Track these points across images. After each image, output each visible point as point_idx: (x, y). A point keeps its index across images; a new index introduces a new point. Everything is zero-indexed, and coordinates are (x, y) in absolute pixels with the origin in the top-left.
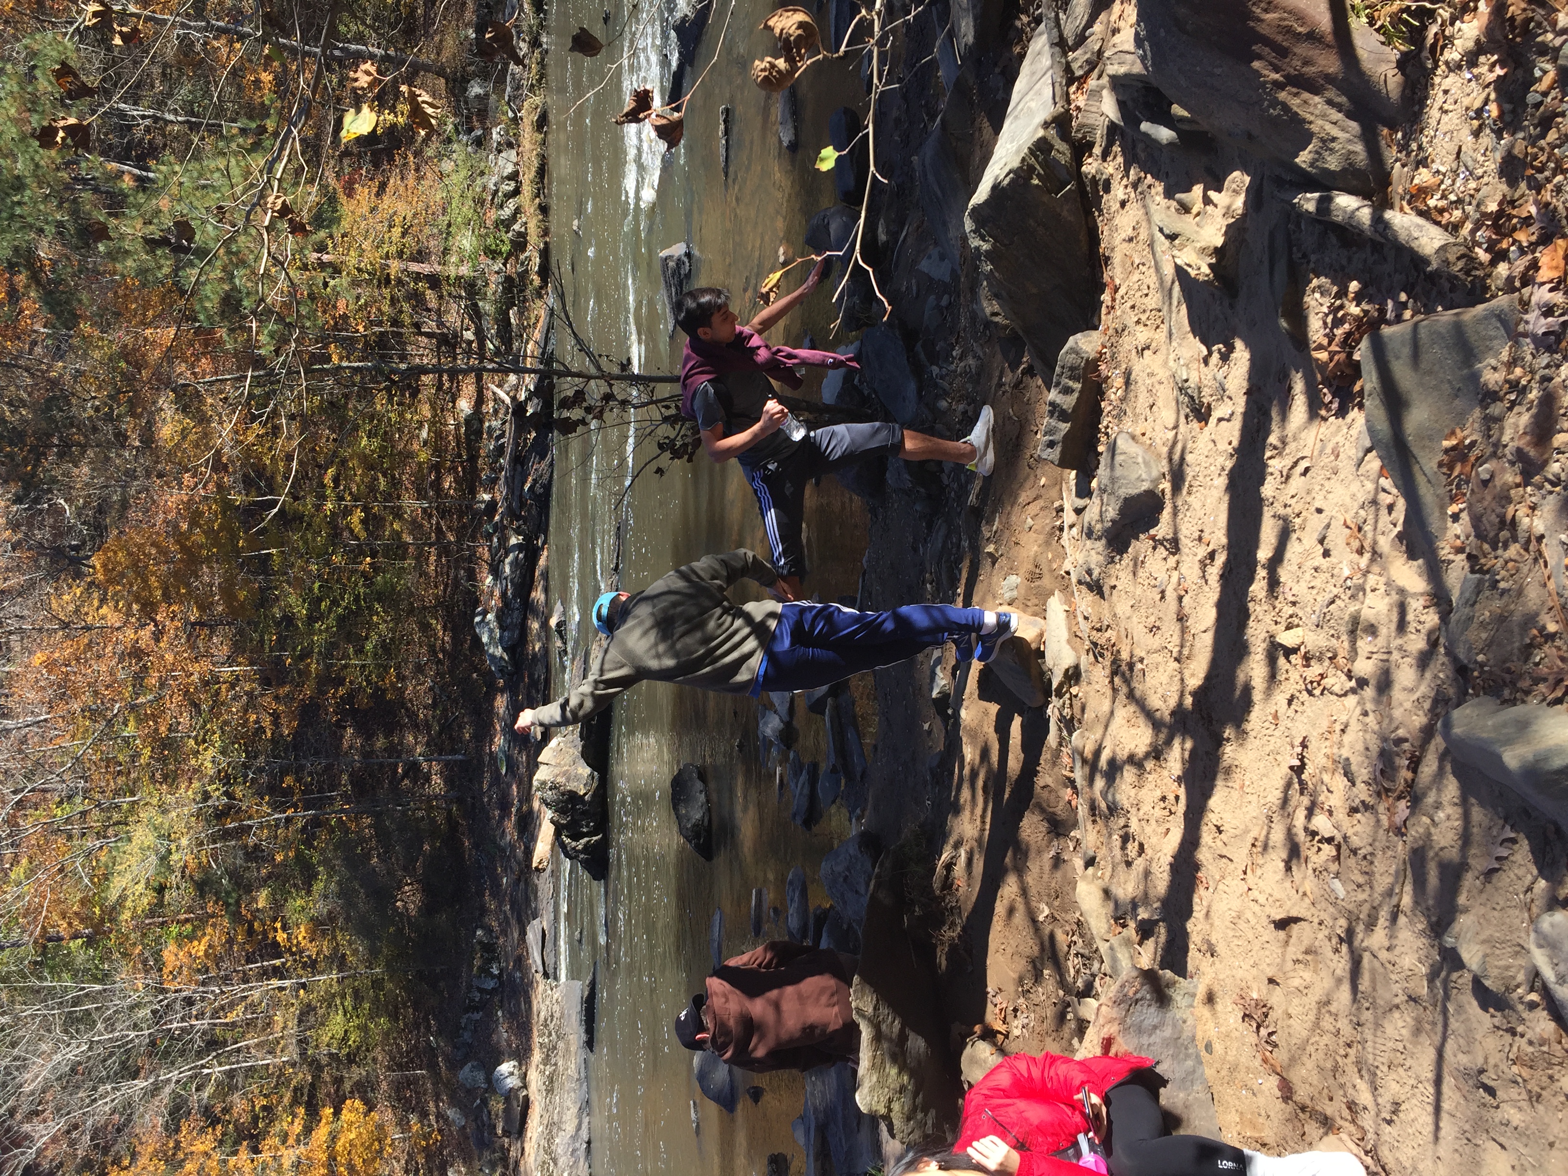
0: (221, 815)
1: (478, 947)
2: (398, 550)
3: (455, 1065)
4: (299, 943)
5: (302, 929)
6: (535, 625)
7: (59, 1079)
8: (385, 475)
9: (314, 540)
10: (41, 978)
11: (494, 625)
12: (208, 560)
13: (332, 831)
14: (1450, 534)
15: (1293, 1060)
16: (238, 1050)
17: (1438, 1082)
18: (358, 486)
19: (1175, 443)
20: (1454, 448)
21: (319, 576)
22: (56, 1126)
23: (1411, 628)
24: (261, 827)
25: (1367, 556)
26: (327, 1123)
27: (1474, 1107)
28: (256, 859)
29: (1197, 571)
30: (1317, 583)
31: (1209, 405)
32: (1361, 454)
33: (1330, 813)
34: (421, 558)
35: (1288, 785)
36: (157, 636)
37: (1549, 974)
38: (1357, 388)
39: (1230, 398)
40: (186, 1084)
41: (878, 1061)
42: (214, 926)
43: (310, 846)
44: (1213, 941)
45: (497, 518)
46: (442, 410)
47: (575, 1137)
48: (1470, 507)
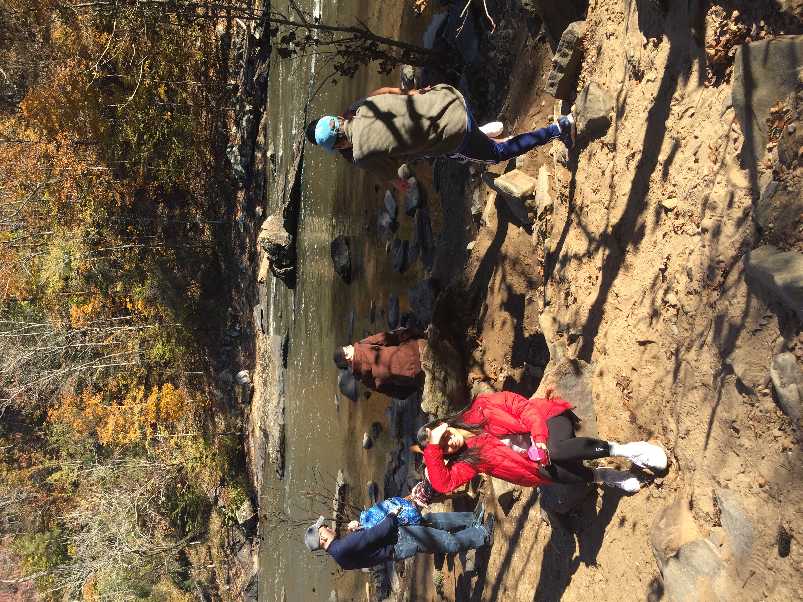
0: (96, 244)
1: (229, 316)
2: (185, 109)
3: (218, 370)
4: (138, 309)
5: (140, 302)
6: (259, 155)
7: (21, 367)
8: (177, 66)
9: (140, 101)
10: (8, 319)
11: (237, 153)
12: (82, 108)
13: (154, 255)
14: (765, 159)
15: (638, 406)
16: (110, 358)
17: (711, 424)
18: (163, 72)
19: (621, 91)
20: (776, 113)
21: (143, 121)
22: (21, 389)
23: (736, 205)
24: (117, 251)
25: (718, 165)
26: (156, 394)
27: (727, 436)
28: (115, 267)
29: (624, 162)
30: (689, 176)
31: (643, 71)
32: (724, 109)
33: (677, 293)
34: (198, 114)
35: (657, 277)
36: (58, 148)
37: (777, 382)
38: (728, 72)
39: (656, 69)
40: (84, 372)
41: (433, 389)
42: (95, 298)
43: (143, 262)
44: (607, 348)
45: (239, 94)
46: (208, 31)
47: (277, 407)
48: (780, 145)
